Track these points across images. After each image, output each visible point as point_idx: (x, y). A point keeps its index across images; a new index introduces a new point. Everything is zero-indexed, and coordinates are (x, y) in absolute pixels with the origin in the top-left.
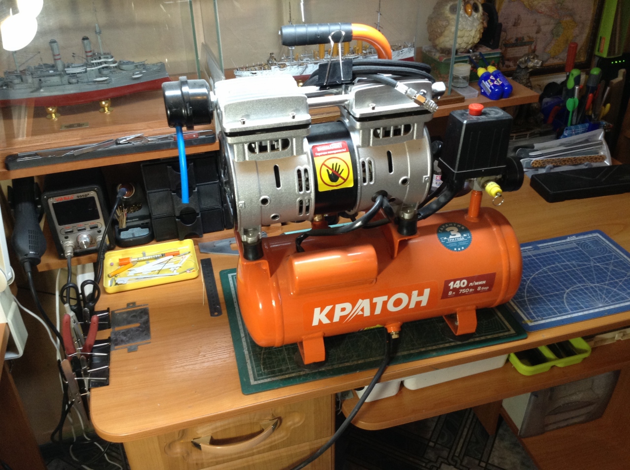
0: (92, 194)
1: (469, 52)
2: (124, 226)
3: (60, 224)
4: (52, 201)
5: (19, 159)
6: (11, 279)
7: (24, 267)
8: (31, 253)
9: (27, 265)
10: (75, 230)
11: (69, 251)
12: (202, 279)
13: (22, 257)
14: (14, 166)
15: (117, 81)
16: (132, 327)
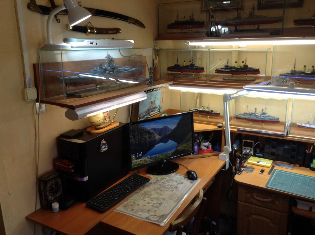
0: (253, 142)
2: (258, 153)
3: (244, 146)
4: (244, 140)
5: (240, 129)
6: (230, 152)
7: (233, 151)
8: (236, 149)
9: (234, 151)
10: (246, 149)
11: (243, 153)
12: (270, 168)
13: (233, 149)
14: (239, 130)
15: (267, 119)
16: (250, 170)
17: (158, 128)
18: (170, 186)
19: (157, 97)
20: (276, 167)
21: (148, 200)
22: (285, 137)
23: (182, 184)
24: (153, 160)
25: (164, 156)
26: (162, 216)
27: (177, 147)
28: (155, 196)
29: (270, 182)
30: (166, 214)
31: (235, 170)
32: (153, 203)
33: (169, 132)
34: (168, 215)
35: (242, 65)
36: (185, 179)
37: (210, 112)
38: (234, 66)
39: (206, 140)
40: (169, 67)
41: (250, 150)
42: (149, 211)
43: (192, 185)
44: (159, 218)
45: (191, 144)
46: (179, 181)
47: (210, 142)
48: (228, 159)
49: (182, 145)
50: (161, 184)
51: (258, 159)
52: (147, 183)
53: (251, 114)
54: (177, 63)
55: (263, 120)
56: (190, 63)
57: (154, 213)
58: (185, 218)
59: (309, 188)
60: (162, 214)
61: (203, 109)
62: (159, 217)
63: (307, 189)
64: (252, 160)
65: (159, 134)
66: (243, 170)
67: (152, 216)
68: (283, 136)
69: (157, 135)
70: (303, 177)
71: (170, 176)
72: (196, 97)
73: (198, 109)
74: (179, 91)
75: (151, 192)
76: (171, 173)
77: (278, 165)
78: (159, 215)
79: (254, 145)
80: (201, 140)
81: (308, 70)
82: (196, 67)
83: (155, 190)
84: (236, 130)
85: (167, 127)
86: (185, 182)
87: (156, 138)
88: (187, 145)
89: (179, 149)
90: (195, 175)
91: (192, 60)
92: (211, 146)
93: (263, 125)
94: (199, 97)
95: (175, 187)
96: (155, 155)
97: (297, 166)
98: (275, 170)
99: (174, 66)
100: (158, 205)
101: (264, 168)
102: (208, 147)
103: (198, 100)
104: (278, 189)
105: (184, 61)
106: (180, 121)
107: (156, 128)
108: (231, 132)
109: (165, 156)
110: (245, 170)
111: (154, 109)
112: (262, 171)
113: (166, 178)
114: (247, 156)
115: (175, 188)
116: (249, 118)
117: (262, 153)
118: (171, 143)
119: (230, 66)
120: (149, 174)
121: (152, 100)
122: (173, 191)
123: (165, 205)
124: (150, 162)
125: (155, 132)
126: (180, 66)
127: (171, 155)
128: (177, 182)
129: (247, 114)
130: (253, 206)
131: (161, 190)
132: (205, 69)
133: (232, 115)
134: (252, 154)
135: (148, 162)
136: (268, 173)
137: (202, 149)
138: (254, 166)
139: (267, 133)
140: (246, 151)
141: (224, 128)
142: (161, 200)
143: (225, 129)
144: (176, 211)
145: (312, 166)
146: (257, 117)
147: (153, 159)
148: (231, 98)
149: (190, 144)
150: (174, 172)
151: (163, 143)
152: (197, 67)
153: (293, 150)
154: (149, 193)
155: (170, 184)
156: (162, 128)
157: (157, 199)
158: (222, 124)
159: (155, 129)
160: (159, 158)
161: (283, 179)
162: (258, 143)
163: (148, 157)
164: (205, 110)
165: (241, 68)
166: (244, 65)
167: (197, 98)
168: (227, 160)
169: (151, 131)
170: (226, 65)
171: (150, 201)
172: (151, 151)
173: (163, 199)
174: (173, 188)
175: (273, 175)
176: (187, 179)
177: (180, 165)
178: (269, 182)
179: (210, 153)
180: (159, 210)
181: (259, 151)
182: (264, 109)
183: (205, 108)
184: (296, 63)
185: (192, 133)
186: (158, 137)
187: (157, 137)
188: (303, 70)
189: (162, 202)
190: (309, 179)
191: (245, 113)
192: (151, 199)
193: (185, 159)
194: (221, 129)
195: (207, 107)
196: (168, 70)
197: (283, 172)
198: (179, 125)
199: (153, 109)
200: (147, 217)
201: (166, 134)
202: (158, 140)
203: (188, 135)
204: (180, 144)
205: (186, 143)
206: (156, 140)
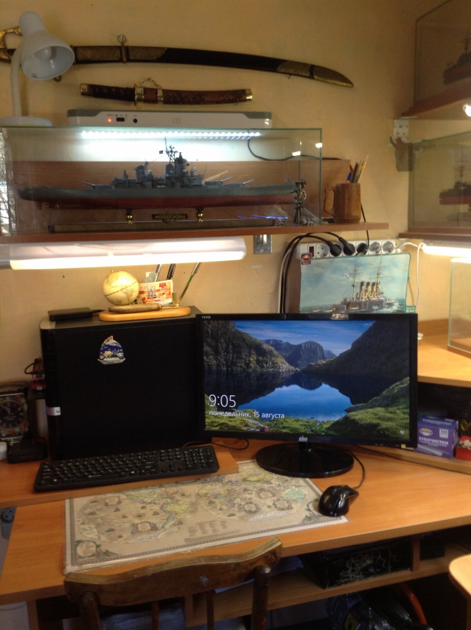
17: (288, 344)
18: (244, 503)
21: (151, 509)
23: (283, 510)
24: (268, 425)
25: (302, 425)
26: (106, 552)
27: (348, 411)
30: (117, 554)
32: (145, 521)
33: (324, 362)
36: (310, 503)
40: (442, 191)
42: (110, 530)
43: (298, 523)
45: (407, 416)
46: (288, 502)
49: (370, 410)
50: (235, 491)
54: (460, 179)
57: (107, 540)
60: (111, 550)
62: (98, 551)
65: (291, 361)
69: (284, 361)
78: (103, 549)
85: (318, 345)
86: (295, 510)
87: (280, 368)
88: (389, 415)
89: (357, 418)
95: (254, 510)
96: (275, 415)
100: (149, 529)
106: (367, 335)
107: (281, 341)
109: (305, 425)
113: (271, 483)
115: (249, 511)
124: (257, 428)
125: (275, 352)
131: (212, 503)
135: (252, 427)
142: (172, 523)
147: (269, 423)
149: (401, 414)
151: (301, 386)
154: (179, 498)
155: (255, 498)
156: (300, 346)
157: (171, 515)
159: (277, 344)
160: (285, 424)
163: (251, 414)
169: (265, 346)
171: (150, 514)
174: (245, 511)
185: (411, 380)
186: (284, 367)
189: (163, 527)
192: (160, 511)
196: (442, 203)
198: (359, 347)
201: (312, 364)
202: (284, 376)
203: (394, 385)
204: (360, 405)
205: (387, 406)
206: (280, 373)
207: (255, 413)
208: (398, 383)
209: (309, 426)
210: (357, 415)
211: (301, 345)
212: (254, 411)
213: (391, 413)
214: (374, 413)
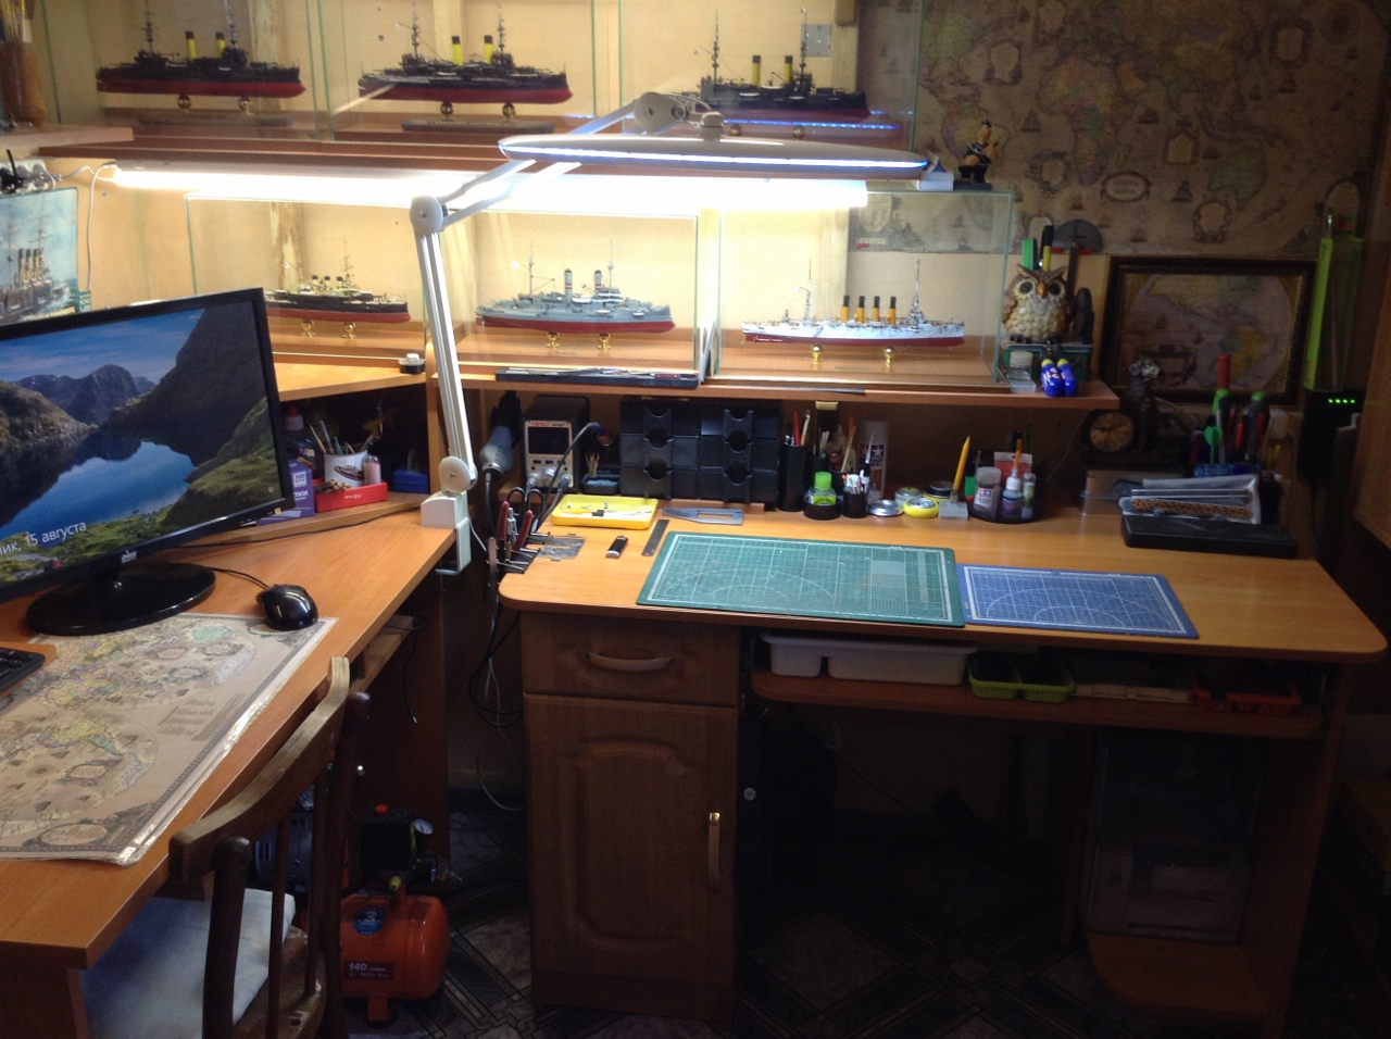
0: (567, 425)
1: (1045, 343)
2: (594, 476)
3: (531, 452)
4: (528, 424)
5: (508, 372)
6: (472, 481)
7: (484, 477)
8: (495, 465)
9: (488, 476)
10: (543, 462)
11: (531, 481)
12: (651, 531)
13: (485, 467)
14: (502, 377)
15: (618, 316)
16: (564, 548)
17: (65, 378)
18: (166, 675)
19: (49, 229)
20: (675, 525)
21: (36, 757)
22: (700, 386)
23: (234, 653)
24: (57, 554)
25: (119, 532)
26: (121, 815)
27: (190, 480)
28: (82, 734)
29: (656, 582)
30: (146, 805)
31: (501, 555)
32: (69, 767)
33: (136, 401)
34: (156, 806)
35: (485, 54)
36: (249, 630)
37: (358, 302)
38: (449, 62)
39: (351, 439)
40: (104, 67)
41: (555, 468)
42: (43, 807)
43: (287, 650)
44: (104, 831)
45: (273, 461)
46: (221, 644)
47: (369, 452)
48: (463, 517)
49: (223, 468)
50: (114, 674)
51: (596, 502)
52: (33, 680)
53: (550, 300)
54: (146, 47)
55: (604, 320)
56: (222, 44)
57: (75, 812)
58: (255, 800)
59: (810, 582)
60: (123, 808)
61: (319, 288)
62: (105, 823)
63: (804, 589)
64: (572, 508)
65: (78, 412)
66: (535, 555)
67: (61, 829)
68: (690, 383)
69: (64, 415)
70: (785, 546)
71: (167, 627)
72: (275, 234)
73: (295, 292)
74: (173, 199)
75: (54, 715)
76: (173, 613)
77: (679, 515)
78: (104, 817)
79: (573, 437)
80: (325, 443)
81: (770, 78)
82: (253, 64)
83: (77, 702)
84: (491, 378)
85: (121, 369)
86: (250, 645)
87: (60, 432)
88: (251, 467)
89: (205, 487)
90: (302, 604)
91: (232, 26)
92: (377, 469)
93: (608, 349)
94: (291, 232)
95: (197, 673)
96: (68, 529)
97: (756, 511)
98: (672, 535)
99: (133, 61)
100: (101, 769)
101: (626, 534)
102: (366, 474)
103: (289, 250)
104: (692, 603)
105: (189, 35)
106: (196, 337)
107: (52, 376)
108: (464, 391)
109: (125, 530)
110: (544, 554)
111: (42, 301)
112: (619, 545)
113: (142, 642)
114: (549, 494)
115: (195, 677)
116: (544, 318)
117: (611, 476)
118: (153, 457)
119: (427, 60)
120: (42, 635)
121: (24, 242)
122: (187, 691)
123: (140, 762)
124: (38, 567)
125: (45, 402)
126: (166, 59)
127: (164, 523)
128: (204, 649)
129: (531, 300)
130: (589, 702)
131: (117, 700)
132: (304, 78)
133: (468, 315)
134: (571, 485)
135: (27, 570)
136: (642, 551)
137: (331, 488)
138: (580, 533)
139: (626, 375)
140: (543, 471)
141: (433, 373)
142: (118, 746)
143: (436, 376)
144: (203, 781)
145: (813, 499)
146: (578, 309)
147: (58, 549)
148: (450, 213)
149: (265, 460)
150: (186, 608)
151: (104, 457)
152: (265, 64)
153: (737, 441)
154: (44, 725)
155: (165, 664)
156: (89, 379)
157: (92, 741)
158: (422, 355)
159: (45, 384)
160: (91, 541)
161: (707, 564)
162: (589, 425)
163: (21, 543)
164: (326, 293)
165: (484, 70)
166: (495, 57)
167: (282, 240)
168: (463, 522)
169: (23, 393)
170: (410, 55)
171: (53, 761)
172: (36, 505)
173: (128, 738)
174: (187, 680)
175: (662, 554)
176: (264, 630)
177: (216, 573)
178: (653, 583)
179: (378, 504)
180: (103, 793)
181: (596, 465)
182: (605, 272)
183: (327, 283)
184: (719, 45)
185: (269, 401)
186: (68, 427)
187: (66, 425)
188: (749, 81)
189: (121, 755)
190: (806, 550)
191: (521, 298)
192: (56, 750)
193: (245, 542)
194: (421, 378)
195: (340, 279)
196: (100, 88)
197: (703, 540)
198: (187, 358)
199: (35, 301)
200: (34, 836)
201: (118, 409)
202: (70, 445)
203: (248, 416)
204: (206, 463)
205: (243, 454)
206: (61, 442)
207: (27, 538)
208: (253, 411)
209: (132, 528)
210: (204, 484)
211: (91, 376)
212: (24, 536)
213: (252, 463)
214: (228, 471)
